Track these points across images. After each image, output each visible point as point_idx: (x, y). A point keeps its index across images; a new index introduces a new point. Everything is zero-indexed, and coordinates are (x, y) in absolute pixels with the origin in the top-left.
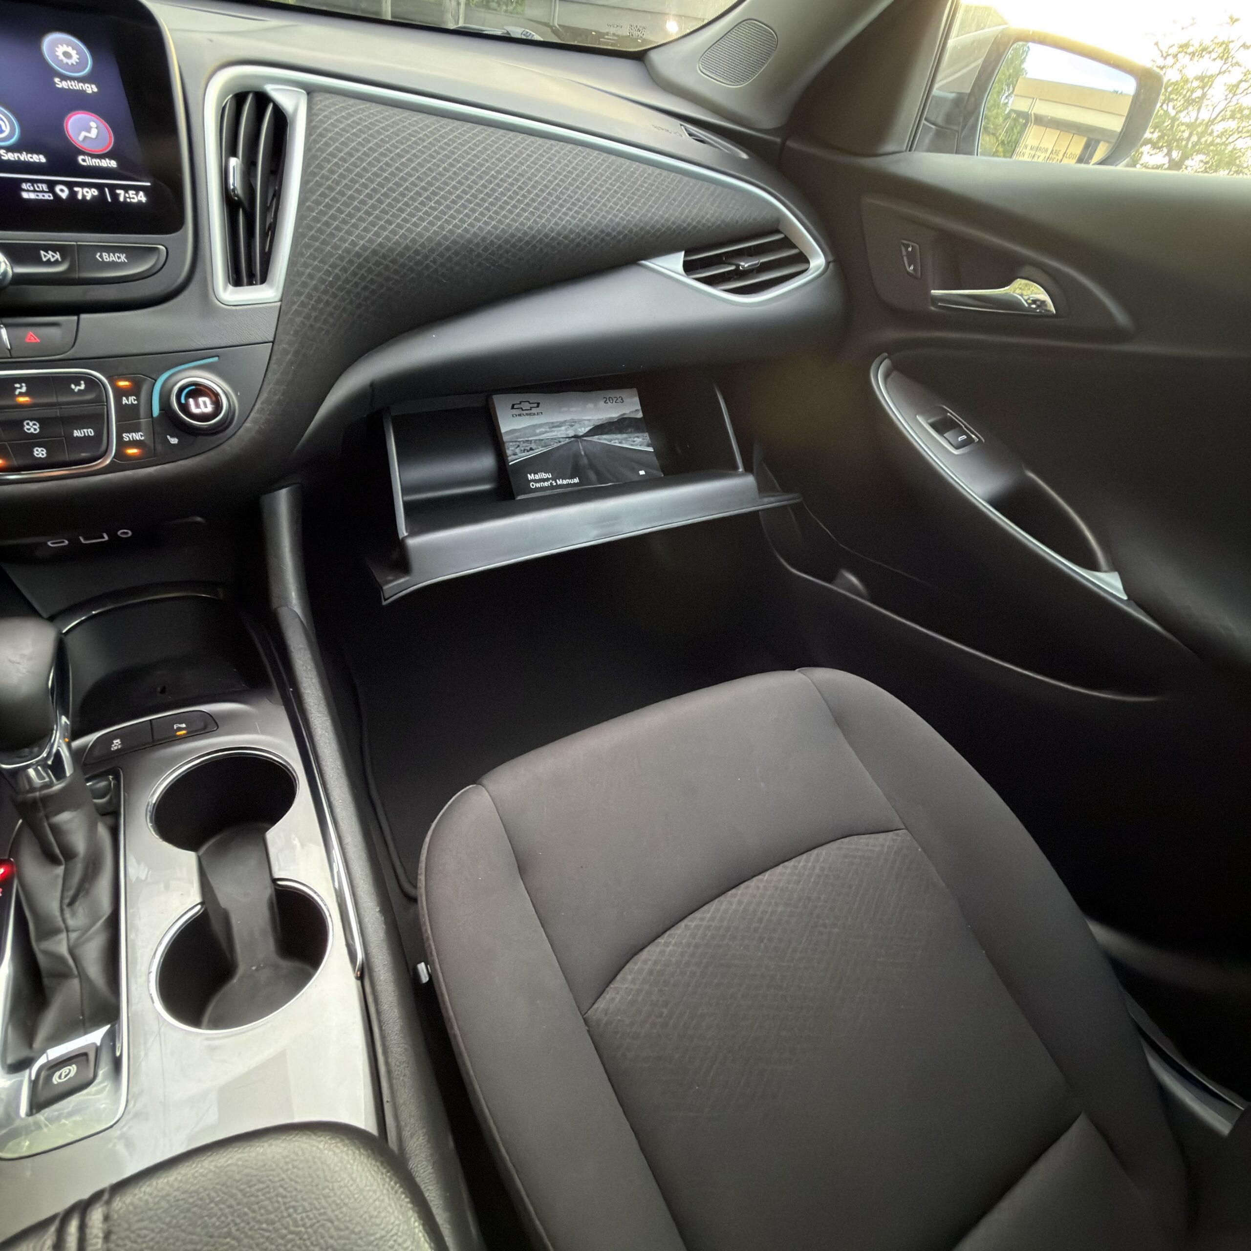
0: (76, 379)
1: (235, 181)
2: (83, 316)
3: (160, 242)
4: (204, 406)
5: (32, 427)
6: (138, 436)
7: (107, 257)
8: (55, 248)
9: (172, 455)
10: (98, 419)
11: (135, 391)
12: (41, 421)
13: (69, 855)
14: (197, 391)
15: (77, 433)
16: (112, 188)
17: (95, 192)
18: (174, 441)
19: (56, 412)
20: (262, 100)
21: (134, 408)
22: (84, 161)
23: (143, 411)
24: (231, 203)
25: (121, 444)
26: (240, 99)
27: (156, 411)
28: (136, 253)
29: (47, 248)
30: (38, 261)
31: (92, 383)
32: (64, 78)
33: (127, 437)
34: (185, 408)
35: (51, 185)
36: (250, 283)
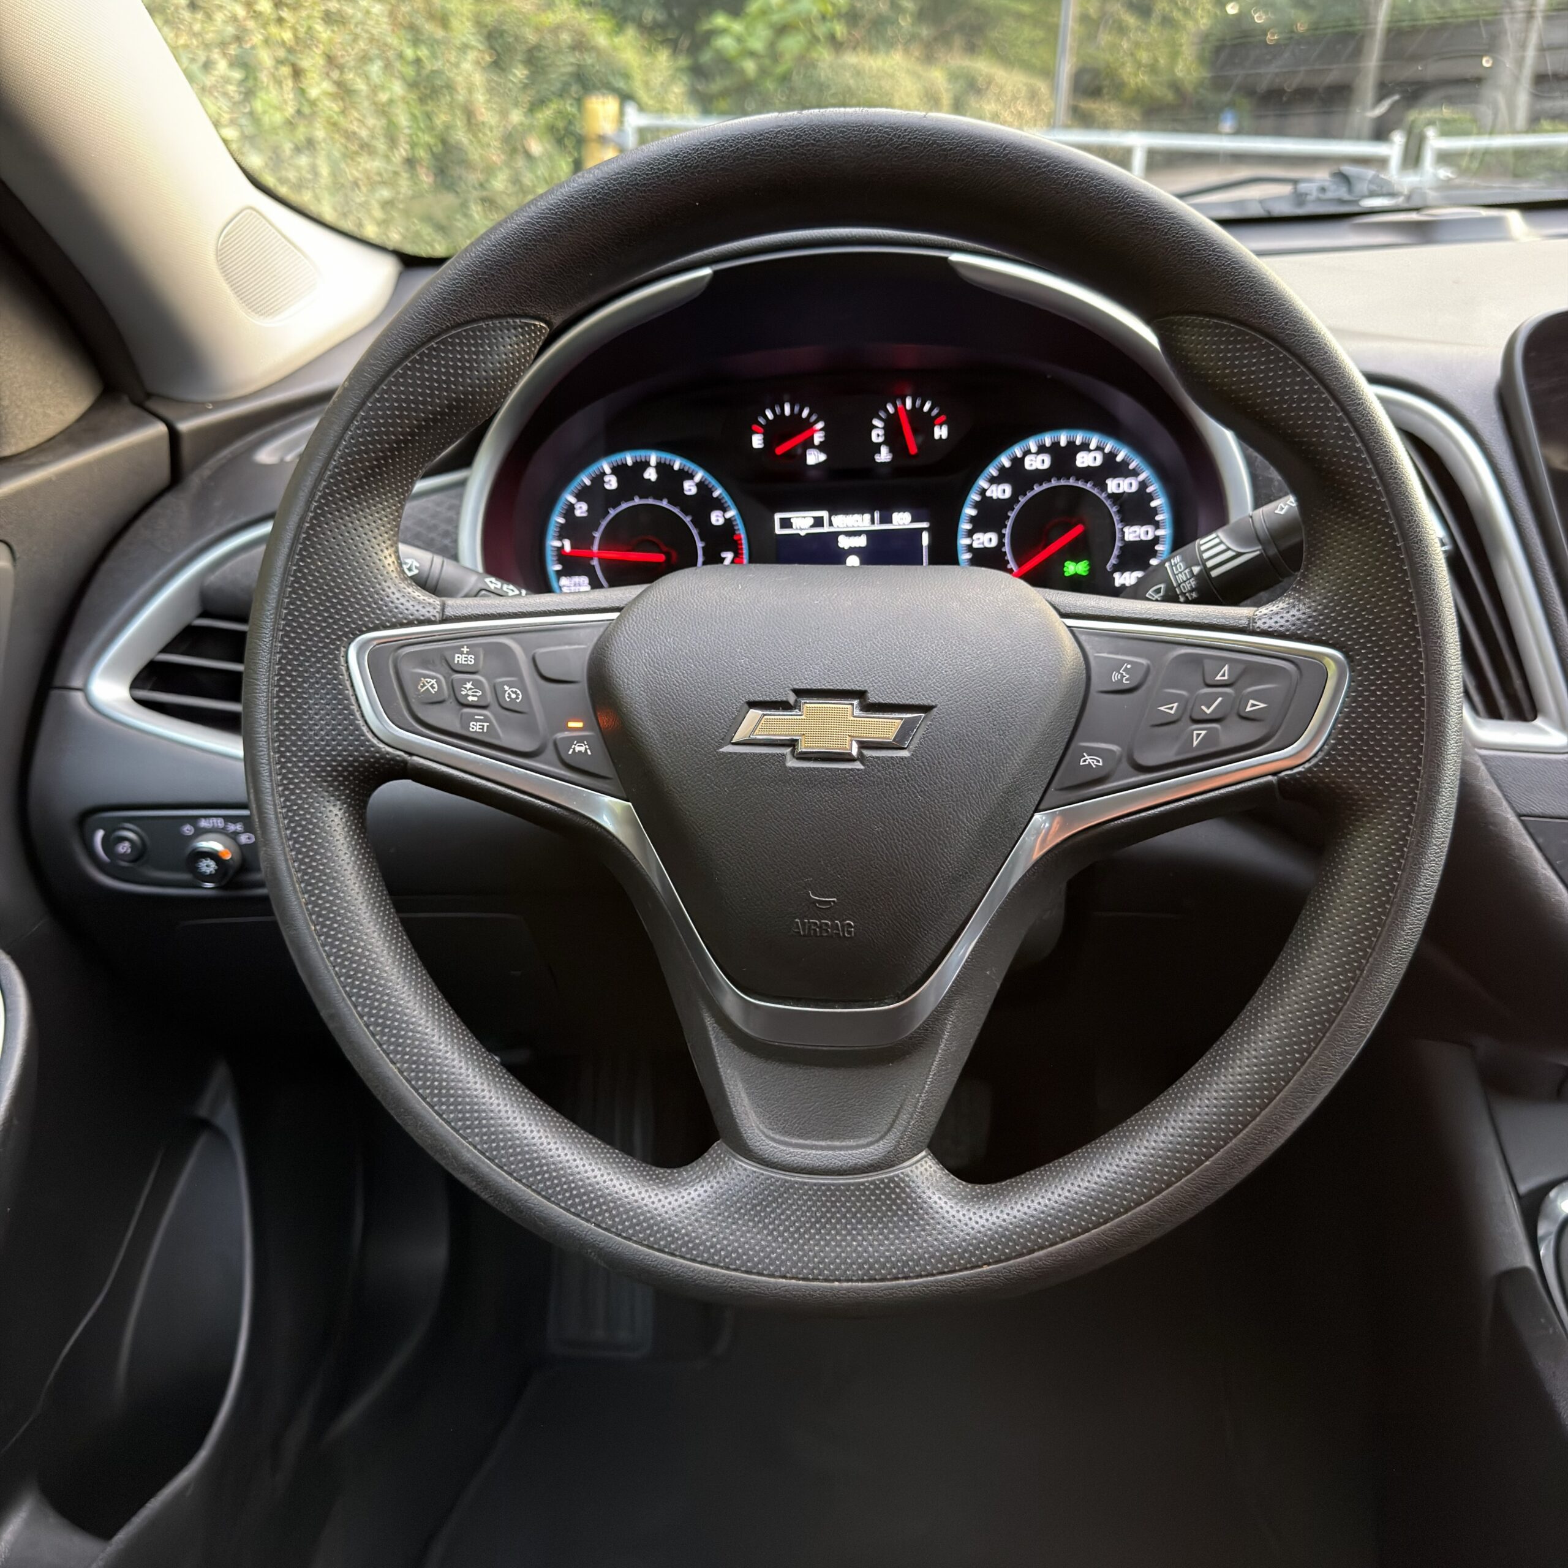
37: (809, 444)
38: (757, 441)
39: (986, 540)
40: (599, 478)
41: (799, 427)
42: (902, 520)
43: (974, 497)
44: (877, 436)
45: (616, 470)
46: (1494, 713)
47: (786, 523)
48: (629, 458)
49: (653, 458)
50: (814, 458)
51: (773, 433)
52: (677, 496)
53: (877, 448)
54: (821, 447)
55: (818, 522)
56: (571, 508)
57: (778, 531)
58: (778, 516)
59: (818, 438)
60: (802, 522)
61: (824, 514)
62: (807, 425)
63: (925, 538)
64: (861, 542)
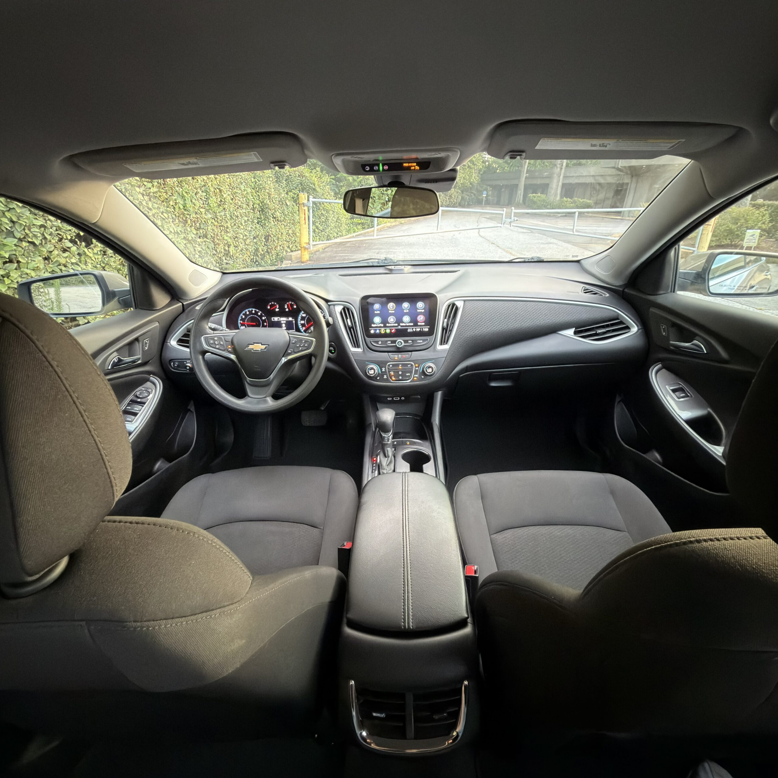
0: (409, 364)
1: (445, 325)
2: (413, 352)
3: (428, 338)
4: (430, 370)
5: (400, 373)
6: (417, 376)
7: (419, 341)
8: (411, 340)
9: (422, 380)
10: (411, 372)
11: (418, 367)
12: (402, 372)
13: (388, 457)
14: (430, 367)
15: (407, 374)
16: (422, 328)
17: (419, 329)
18: (423, 377)
19: (404, 370)
20: (454, 305)
21: (417, 370)
22: (419, 324)
23: (419, 371)
24: (443, 329)
25: (414, 377)
26: (449, 306)
27: (421, 371)
28: (424, 340)
29: (410, 340)
30: (408, 343)
31: (412, 365)
32: (419, 309)
33: (415, 376)
34: (426, 370)
35: (413, 328)
36: (444, 344)
37: (276, 308)
38: (269, 307)
39: (303, 322)
40: (246, 312)
41: (275, 305)
42: (290, 319)
43: (300, 316)
44: (286, 307)
45: (248, 311)
46: (355, 347)
47: (274, 319)
48: (250, 309)
49: (254, 309)
50: (277, 310)
51: (271, 306)
52: (257, 315)
53: (286, 309)
54: (278, 308)
55: (278, 319)
56: (242, 316)
57: (273, 320)
58: (272, 318)
59: (278, 307)
60: (276, 319)
61: (279, 318)
62: (276, 305)
63: (294, 322)
64: (285, 322)
